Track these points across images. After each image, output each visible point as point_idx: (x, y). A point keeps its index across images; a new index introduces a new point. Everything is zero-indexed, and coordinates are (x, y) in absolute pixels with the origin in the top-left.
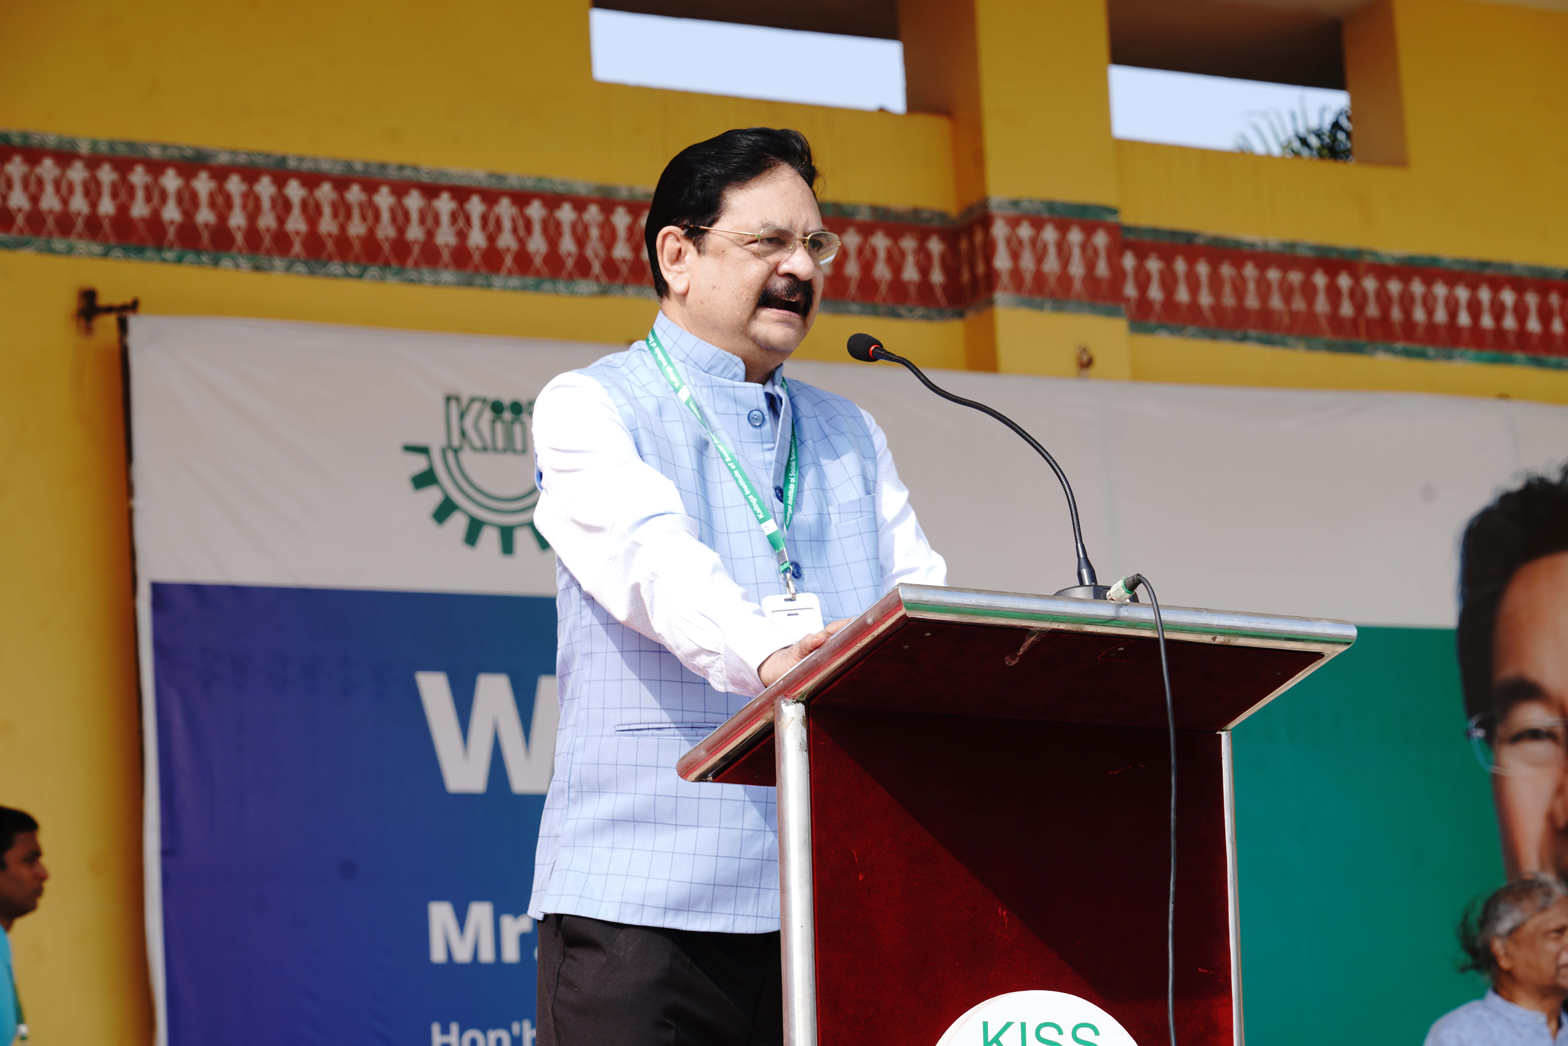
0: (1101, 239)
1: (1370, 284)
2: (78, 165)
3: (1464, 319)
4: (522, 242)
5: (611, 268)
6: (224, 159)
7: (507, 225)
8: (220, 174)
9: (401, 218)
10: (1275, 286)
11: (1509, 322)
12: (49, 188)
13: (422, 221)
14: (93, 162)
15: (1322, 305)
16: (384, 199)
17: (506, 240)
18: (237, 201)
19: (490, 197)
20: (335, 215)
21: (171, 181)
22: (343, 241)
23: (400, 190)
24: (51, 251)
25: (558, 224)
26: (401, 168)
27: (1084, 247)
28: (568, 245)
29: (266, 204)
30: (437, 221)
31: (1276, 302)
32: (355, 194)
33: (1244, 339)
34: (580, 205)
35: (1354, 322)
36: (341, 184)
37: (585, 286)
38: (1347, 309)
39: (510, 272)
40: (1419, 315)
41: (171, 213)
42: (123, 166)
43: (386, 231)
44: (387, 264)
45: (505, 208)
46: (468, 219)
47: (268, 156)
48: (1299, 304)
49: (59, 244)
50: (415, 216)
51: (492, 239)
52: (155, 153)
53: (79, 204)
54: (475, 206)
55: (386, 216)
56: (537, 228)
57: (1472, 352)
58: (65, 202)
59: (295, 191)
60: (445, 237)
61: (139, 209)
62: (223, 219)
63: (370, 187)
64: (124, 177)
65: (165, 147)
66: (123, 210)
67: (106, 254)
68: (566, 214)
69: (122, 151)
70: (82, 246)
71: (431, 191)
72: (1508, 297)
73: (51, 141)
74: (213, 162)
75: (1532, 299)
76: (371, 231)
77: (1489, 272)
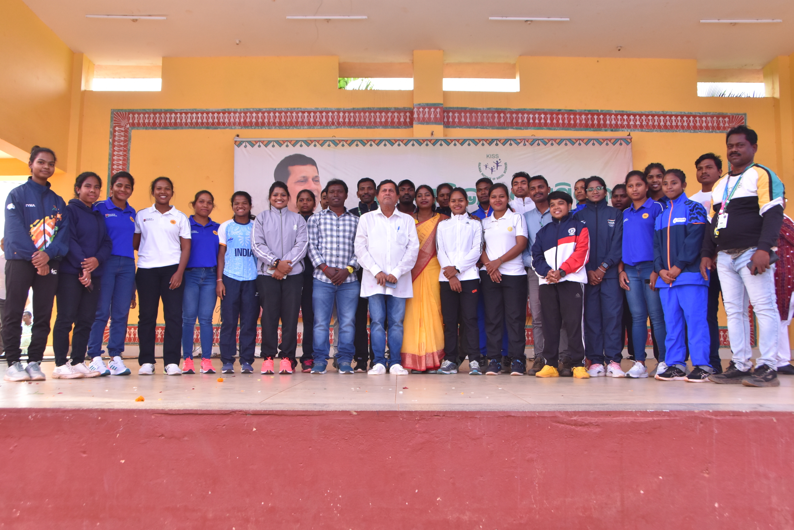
0: (438, 110)
1: (508, 115)
2: (238, 113)
3: (531, 121)
4: (321, 120)
5: (339, 123)
6: (264, 110)
7: (318, 117)
8: (263, 113)
10: (485, 117)
11: (543, 121)
12: (232, 118)
14: (240, 113)
15: (496, 120)
16: (294, 114)
17: (318, 120)
18: (266, 117)
19: (315, 112)
20: (285, 118)
21: (254, 115)
22: (286, 123)
23: (297, 113)
24: (232, 129)
25: (329, 116)
26: (298, 108)
27: (434, 112)
28: (330, 120)
29: (272, 117)
30: (304, 118)
31: (485, 120)
32: (289, 114)
33: (477, 128)
34: (333, 112)
35: (504, 123)
36: (286, 113)
37: (333, 127)
38: (502, 120)
39: (318, 125)
40: (520, 121)
41: (254, 120)
42: (245, 113)
44: (294, 126)
45: (318, 114)
46: (310, 117)
47: (272, 108)
48: (491, 120)
49: (233, 127)
50: (300, 117)
51: (315, 120)
52: (252, 110)
53: (237, 120)
55: (294, 117)
56: (324, 117)
58: (235, 120)
59: (277, 114)
60: (306, 120)
61: (248, 120)
62: (263, 120)
63: (292, 113)
64: (246, 115)
65: (253, 109)
66: (245, 121)
67: (241, 128)
68: (330, 114)
69: (246, 110)
70: (237, 127)
71: (303, 112)
72: (543, 116)
73: (233, 110)
74: (262, 111)
75: (549, 116)
76: (291, 120)
77: (538, 111)
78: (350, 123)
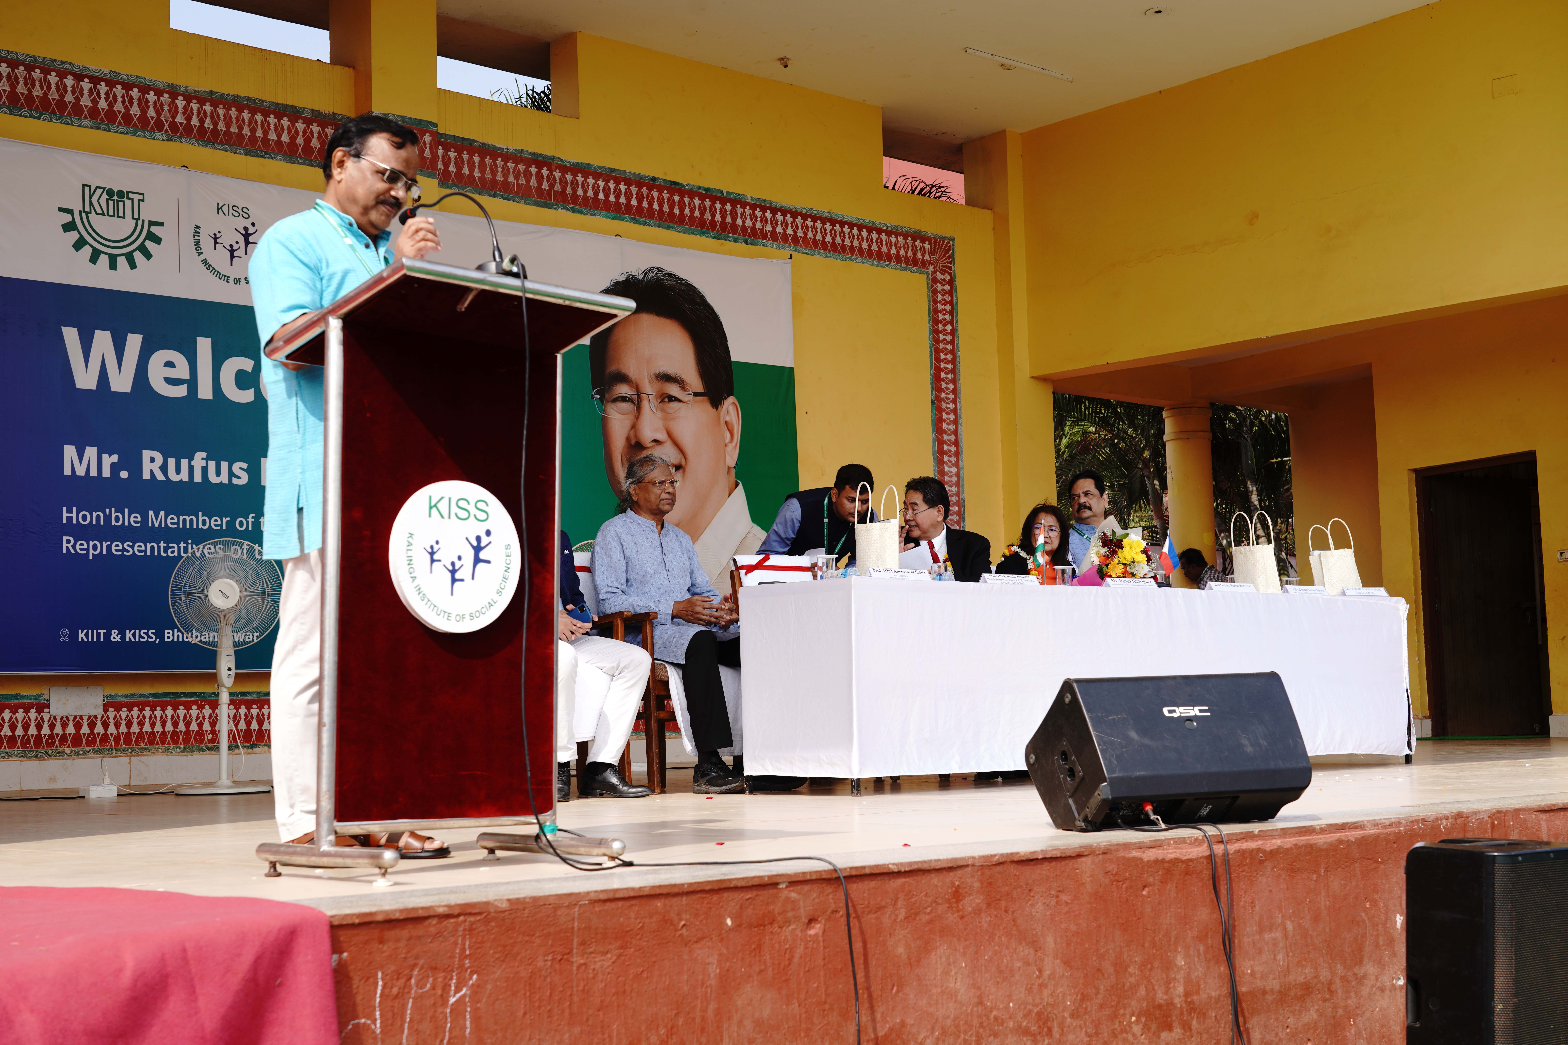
1: (557, 174)
3: (601, 196)
4: (127, 109)
5: (174, 126)
7: (120, 99)
9: (62, 89)
10: (511, 171)
11: (623, 200)
13: (73, 92)
15: (533, 182)
16: (53, 78)
17: (119, 107)
19: (111, 84)
20: (26, 84)
22: (29, 98)
23: (62, 75)
25: (147, 101)
26: (63, 62)
28: (151, 113)
30: (82, 93)
31: (511, 179)
32: (37, 74)
34: (159, 93)
35: (549, 192)
36: (30, 68)
37: (159, 135)
38: (545, 186)
39: (120, 124)
40: (580, 192)
43: (53, 95)
44: (53, 112)
45: (119, 90)
46: (98, 94)
48: (522, 181)
50: (70, 89)
51: (111, 105)
54: (103, 88)
55: (54, 87)
56: (135, 102)
57: (604, 213)
60: (86, 101)
63: (46, 72)
68: (151, 97)
71: (79, 77)
72: (623, 187)
75: (634, 190)
76: (45, 94)
77: (614, 174)
78: (202, 129)
